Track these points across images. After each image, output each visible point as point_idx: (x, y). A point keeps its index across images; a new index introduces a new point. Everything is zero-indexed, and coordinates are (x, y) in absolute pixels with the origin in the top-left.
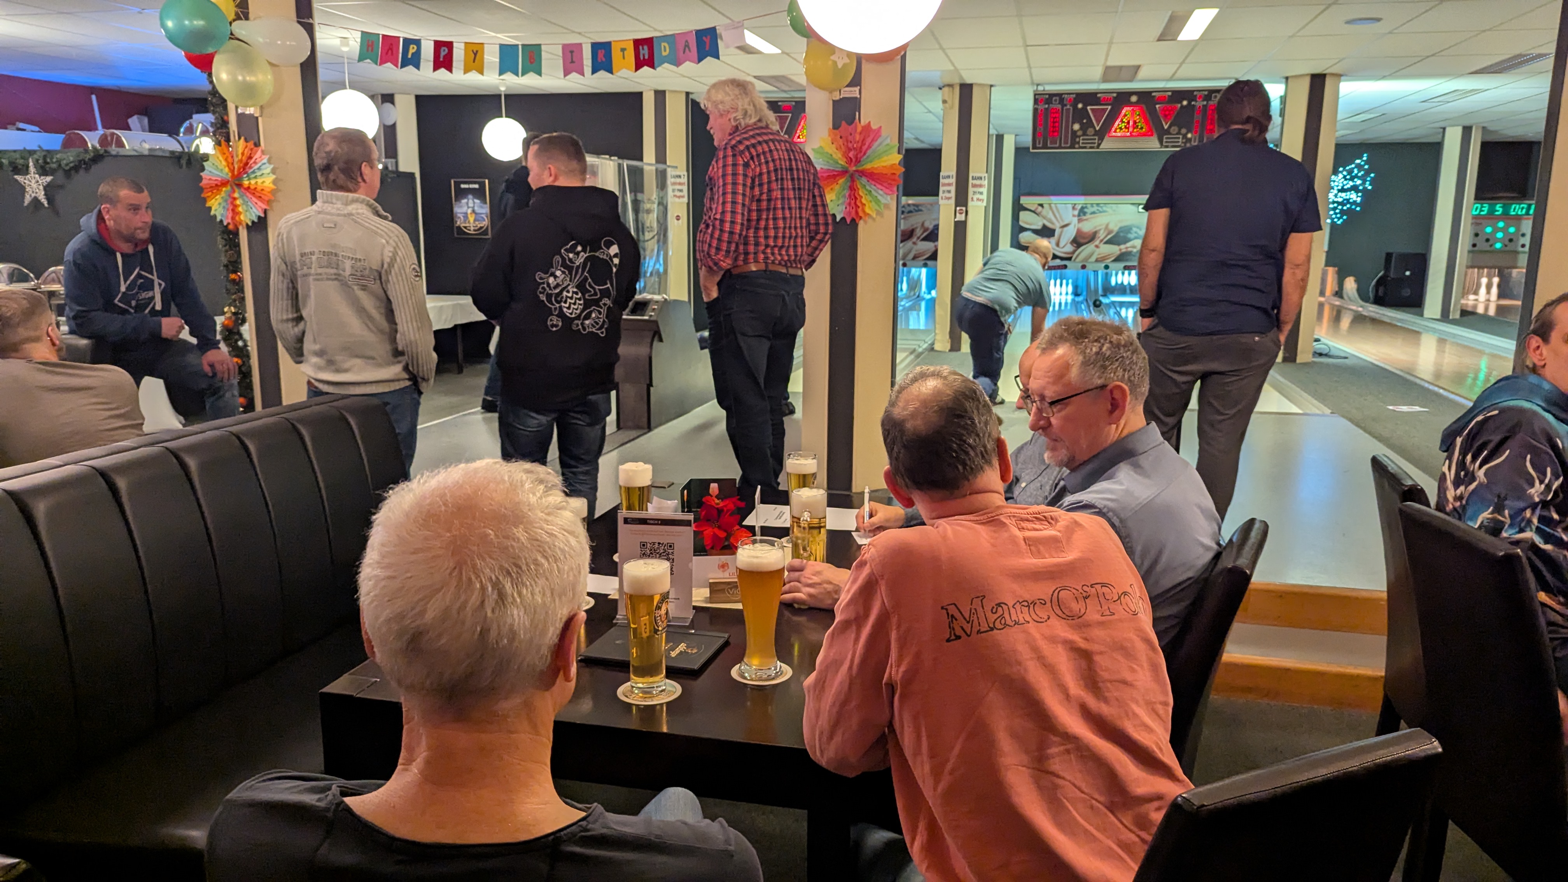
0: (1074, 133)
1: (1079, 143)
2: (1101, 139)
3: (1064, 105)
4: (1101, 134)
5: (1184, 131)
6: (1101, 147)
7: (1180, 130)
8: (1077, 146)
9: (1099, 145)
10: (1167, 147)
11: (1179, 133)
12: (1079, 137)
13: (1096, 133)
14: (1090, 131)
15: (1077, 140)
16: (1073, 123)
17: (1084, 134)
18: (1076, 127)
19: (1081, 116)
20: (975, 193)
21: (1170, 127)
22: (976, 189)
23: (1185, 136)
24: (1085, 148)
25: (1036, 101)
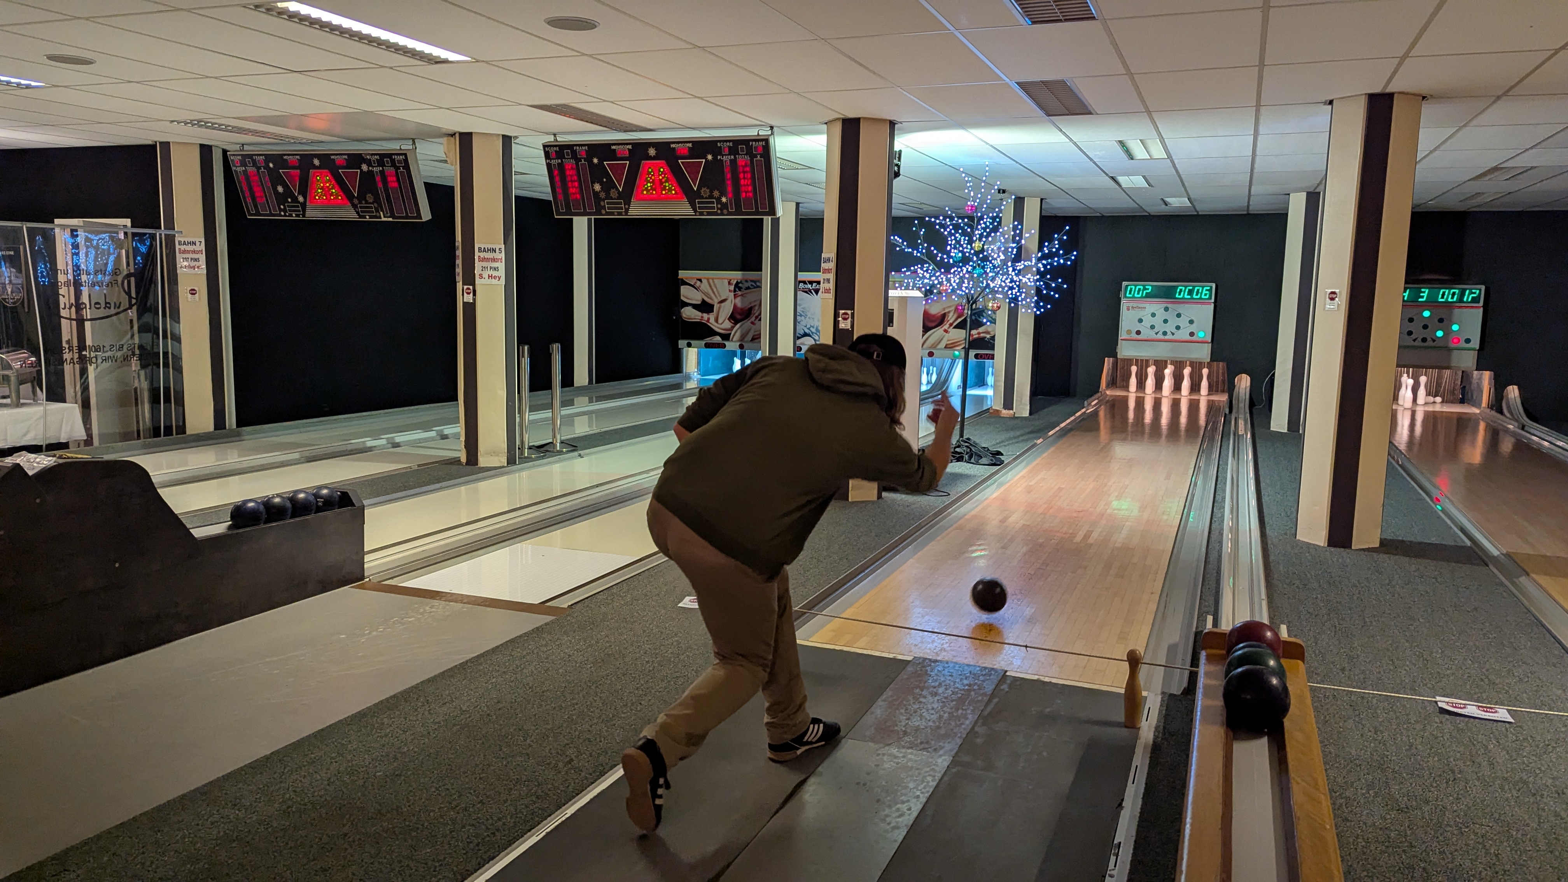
0: (596, 194)
1: (604, 207)
2: (628, 203)
3: (578, 160)
4: (626, 197)
5: (716, 193)
6: (631, 212)
7: (711, 192)
8: (603, 212)
9: (627, 211)
10: (701, 214)
11: (711, 197)
12: (604, 200)
13: (620, 195)
14: (613, 193)
15: (602, 203)
16: (593, 183)
17: (608, 197)
18: (597, 187)
19: (598, 174)
20: (484, 268)
21: (699, 188)
22: (485, 264)
23: (719, 200)
24: (613, 214)
25: (547, 155)
